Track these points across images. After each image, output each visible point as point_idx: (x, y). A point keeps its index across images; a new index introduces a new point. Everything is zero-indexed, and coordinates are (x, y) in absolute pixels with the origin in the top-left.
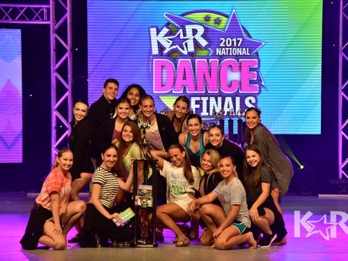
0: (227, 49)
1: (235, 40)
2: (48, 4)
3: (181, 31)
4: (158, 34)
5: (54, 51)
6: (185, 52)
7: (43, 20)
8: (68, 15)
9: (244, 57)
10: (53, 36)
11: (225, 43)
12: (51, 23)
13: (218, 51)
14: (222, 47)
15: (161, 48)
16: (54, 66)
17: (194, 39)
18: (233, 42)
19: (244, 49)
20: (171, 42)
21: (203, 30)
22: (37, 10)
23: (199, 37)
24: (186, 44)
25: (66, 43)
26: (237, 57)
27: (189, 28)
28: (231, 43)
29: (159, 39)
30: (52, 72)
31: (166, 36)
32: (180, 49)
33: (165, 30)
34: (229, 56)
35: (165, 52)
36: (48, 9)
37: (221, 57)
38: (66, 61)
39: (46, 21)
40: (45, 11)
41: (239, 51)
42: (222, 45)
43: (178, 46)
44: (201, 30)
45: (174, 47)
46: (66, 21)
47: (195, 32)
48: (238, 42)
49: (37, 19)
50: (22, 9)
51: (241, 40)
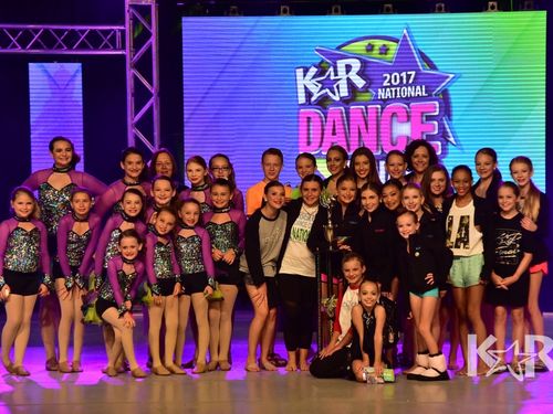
0: (393, 89)
1: (404, 74)
2: (123, 24)
3: (331, 69)
4: (305, 76)
5: (133, 95)
6: (337, 98)
7: (115, 49)
8: (153, 40)
9: (419, 98)
10: (131, 72)
11: (390, 81)
12: (127, 52)
13: (382, 94)
14: (386, 87)
15: (309, 94)
16: (132, 118)
17: (348, 79)
18: (401, 78)
19: (418, 88)
20: (320, 86)
21: (359, 65)
22: (106, 33)
23: (354, 76)
24: (338, 87)
25: (151, 83)
26: (408, 100)
27: (341, 64)
28: (398, 81)
29: (306, 82)
30: (129, 128)
31: (314, 77)
32: (331, 94)
33: (313, 70)
34: (395, 100)
35: (313, 99)
36: (123, 32)
37: (385, 102)
38: (151, 110)
39: (119, 50)
40: (119, 34)
41: (410, 92)
42: (386, 84)
43: (328, 90)
44: (357, 66)
45: (324, 91)
46: (150, 49)
47: (348, 68)
48: (408, 77)
49: (106, 47)
50: (83, 32)
51: (413, 73)
